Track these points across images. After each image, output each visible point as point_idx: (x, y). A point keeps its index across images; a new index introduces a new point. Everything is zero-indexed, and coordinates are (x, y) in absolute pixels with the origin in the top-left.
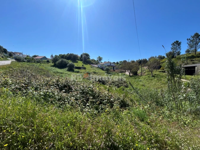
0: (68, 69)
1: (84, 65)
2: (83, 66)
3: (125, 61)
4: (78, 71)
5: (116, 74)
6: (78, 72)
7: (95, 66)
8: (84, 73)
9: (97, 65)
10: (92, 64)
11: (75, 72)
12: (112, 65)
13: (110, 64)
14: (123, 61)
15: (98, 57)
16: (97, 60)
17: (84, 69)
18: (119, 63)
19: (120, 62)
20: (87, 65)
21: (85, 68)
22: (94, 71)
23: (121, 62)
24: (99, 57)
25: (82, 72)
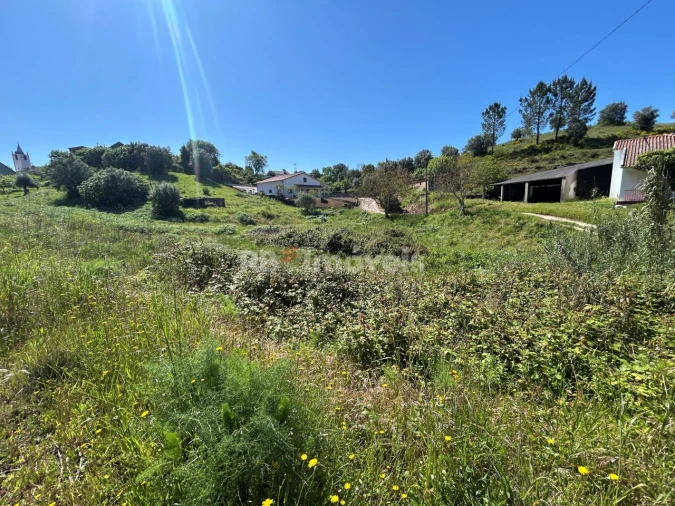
0: (154, 213)
1: (211, 190)
2: (206, 192)
3: (341, 168)
4: (203, 216)
5: (337, 213)
6: (204, 220)
7: (248, 189)
8: (230, 221)
9: (255, 185)
10: (237, 183)
11: (193, 220)
12: (311, 181)
13: (305, 180)
14: (335, 167)
15: (250, 154)
16: (249, 168)
17: (219, 205)
18: (321, 172)
19: (324, 170)
20: (219, 187)
21: (220, 203)
22: (264, 208)
23: (329, 169)
24: (254, 153)
25: (219, 216)
